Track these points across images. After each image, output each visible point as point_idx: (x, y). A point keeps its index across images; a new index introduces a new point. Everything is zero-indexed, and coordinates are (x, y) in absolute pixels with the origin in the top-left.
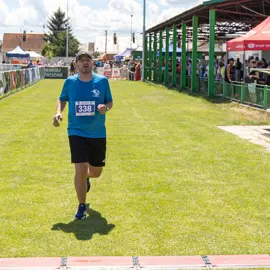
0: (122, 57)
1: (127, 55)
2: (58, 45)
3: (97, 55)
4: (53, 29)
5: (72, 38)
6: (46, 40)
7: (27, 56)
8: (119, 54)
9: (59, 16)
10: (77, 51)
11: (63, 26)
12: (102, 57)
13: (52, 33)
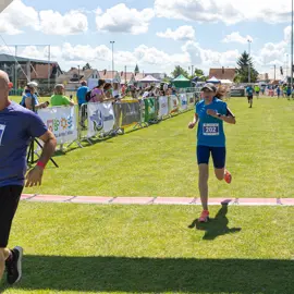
2: (244, 75)
4: (241, 65)
5: (253, 70)
6: (237, 72)
8: (282, 81)
9: (245, 56)
10: (256, 79)
11: (247, 63)
13: (240, 67)
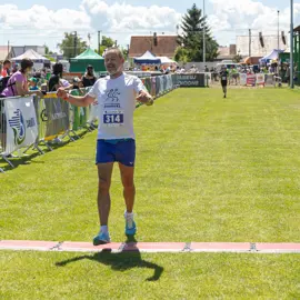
0: (268, 61)
1: (275, 58)
2: (193, 48)
3: (239, 59)
5: (209, 39)
6: (180, 43)
7: (158, 61)
8: (266, 57)
10: (216, 55)
11: (199, 26)
12: (245, 60)
13: (186, 34)
